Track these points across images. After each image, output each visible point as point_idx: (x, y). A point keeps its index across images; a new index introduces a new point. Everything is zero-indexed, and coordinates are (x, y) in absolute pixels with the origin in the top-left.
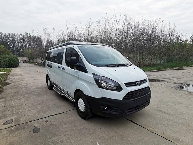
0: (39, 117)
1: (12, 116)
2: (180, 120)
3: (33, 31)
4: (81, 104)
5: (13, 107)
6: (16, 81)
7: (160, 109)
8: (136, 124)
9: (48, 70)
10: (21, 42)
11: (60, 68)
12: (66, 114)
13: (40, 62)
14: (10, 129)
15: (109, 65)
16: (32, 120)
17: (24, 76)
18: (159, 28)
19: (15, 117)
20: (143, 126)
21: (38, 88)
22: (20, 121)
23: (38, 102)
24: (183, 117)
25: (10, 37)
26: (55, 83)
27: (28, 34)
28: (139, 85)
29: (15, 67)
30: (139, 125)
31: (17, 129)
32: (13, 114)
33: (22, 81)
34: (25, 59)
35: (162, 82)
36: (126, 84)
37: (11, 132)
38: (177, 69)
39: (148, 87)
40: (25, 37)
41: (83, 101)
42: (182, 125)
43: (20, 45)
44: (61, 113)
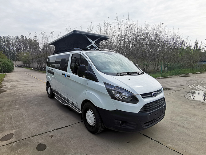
0: (43, 131)
1: (11, 130)
2: (200, 134)
3: (30, 34)
4: (89, 117)
5: (12, 119)
6: (12, 87)
7: (175, 122)
8: (151, 139)
9: (49, 77)
10: (17, 46)
11: (64, 75)
12: (72, 127)
13: (36, 67)
14: (10, 145)
15: (120, 73)
16: (35, 135)
17: (20, 82)
18: (163, 33)
19: (15, 130)
20: (160, 142)
21: (37, 96)
22: (21, 135)
23: (39, 113)
24: (202, 132)
25: (5, 40)
26: (57, 91)
27: (24, 37)
28: (155, 95)
29: (9, 72)
30: (156, 141)
31: (18, 146)
32: (12, 127)
33: (19, 88)
34: (20, 63)
35: (170, 91)
36: (142, 95)
37: (12, 149)
38: (183, 76)
39: (164, 98)
40: (21, 40)
41: (93, 114)
42: (203, 141)
43: (15, 48)
44: (66, 127)
